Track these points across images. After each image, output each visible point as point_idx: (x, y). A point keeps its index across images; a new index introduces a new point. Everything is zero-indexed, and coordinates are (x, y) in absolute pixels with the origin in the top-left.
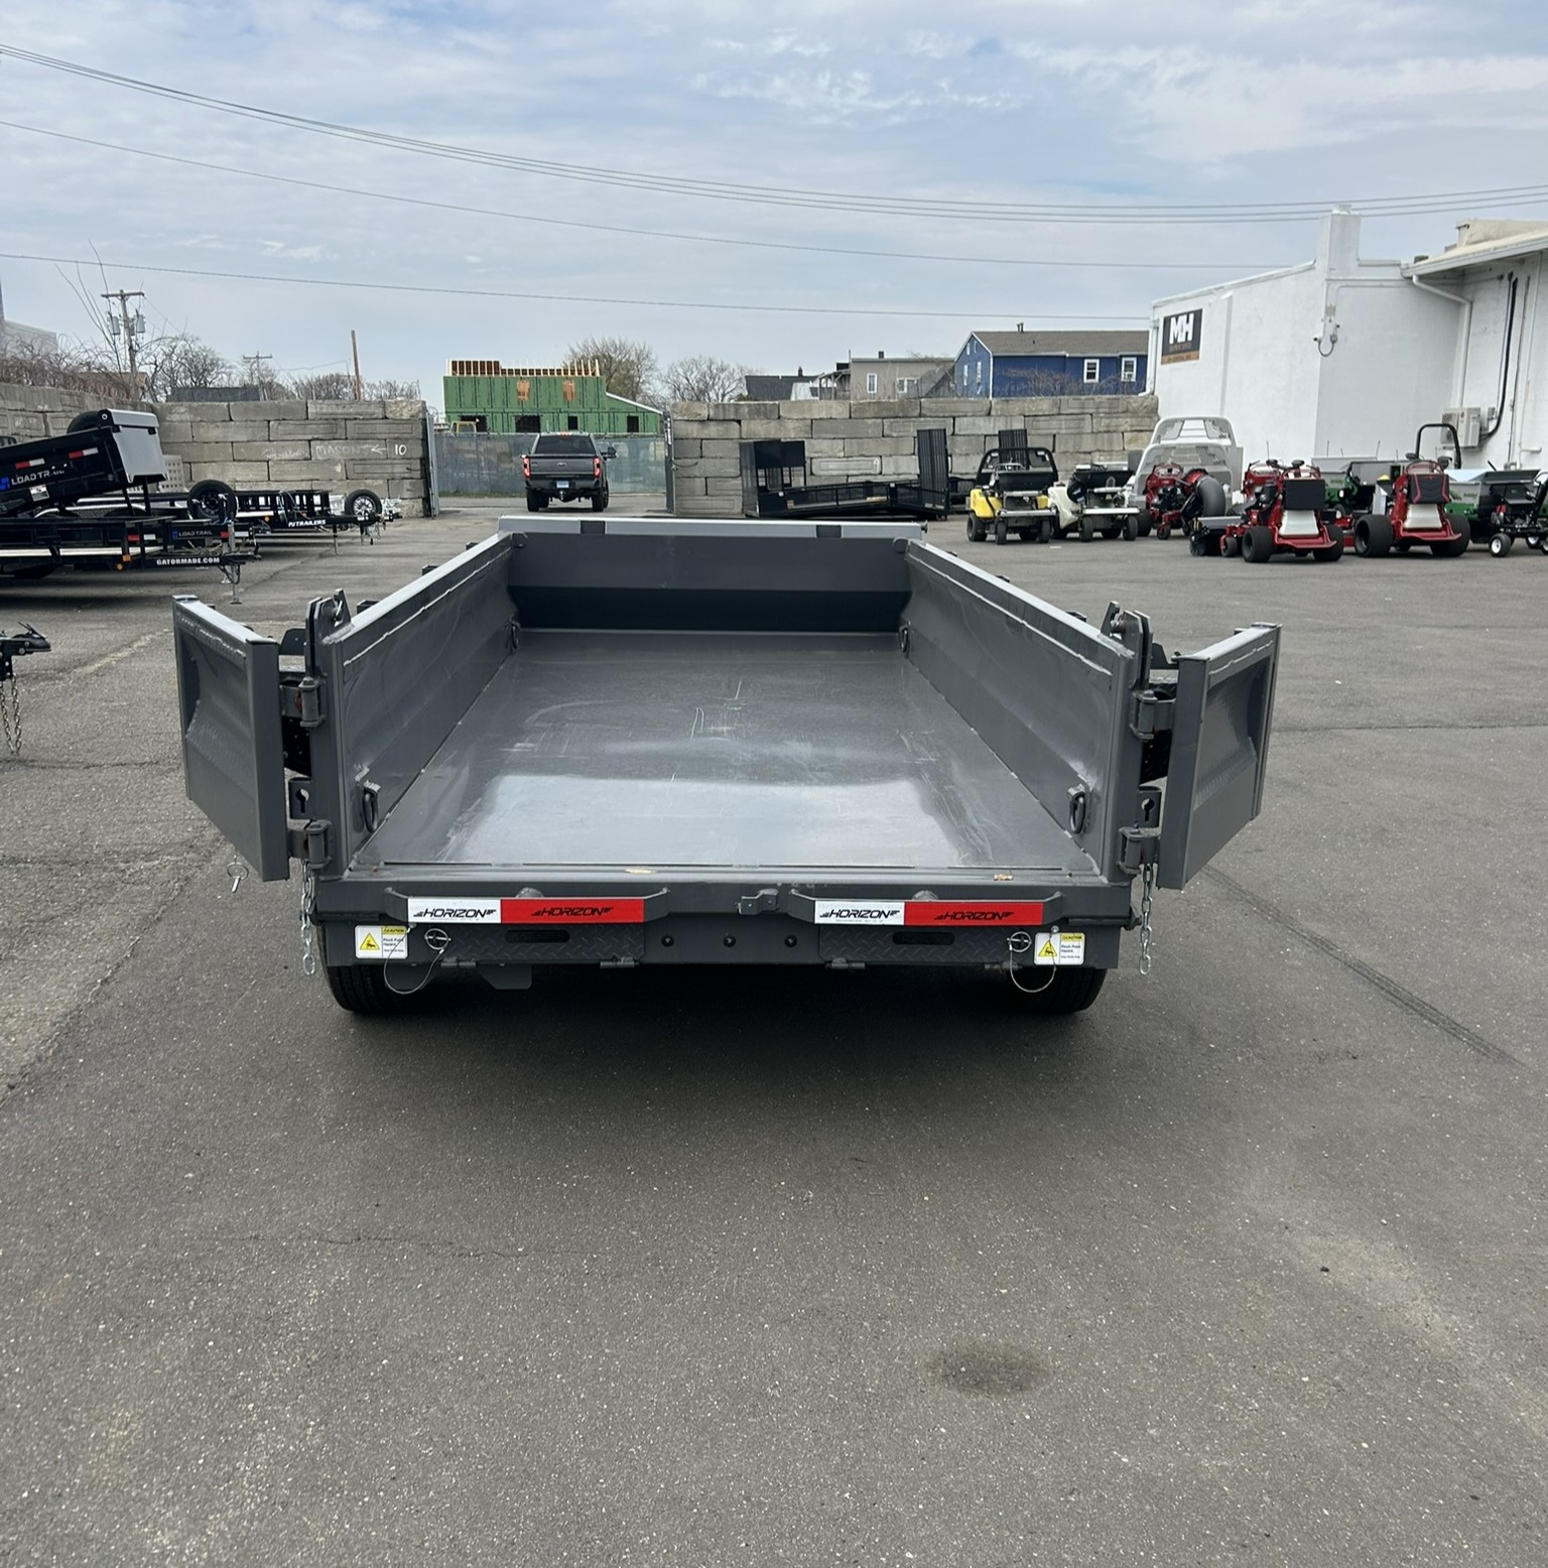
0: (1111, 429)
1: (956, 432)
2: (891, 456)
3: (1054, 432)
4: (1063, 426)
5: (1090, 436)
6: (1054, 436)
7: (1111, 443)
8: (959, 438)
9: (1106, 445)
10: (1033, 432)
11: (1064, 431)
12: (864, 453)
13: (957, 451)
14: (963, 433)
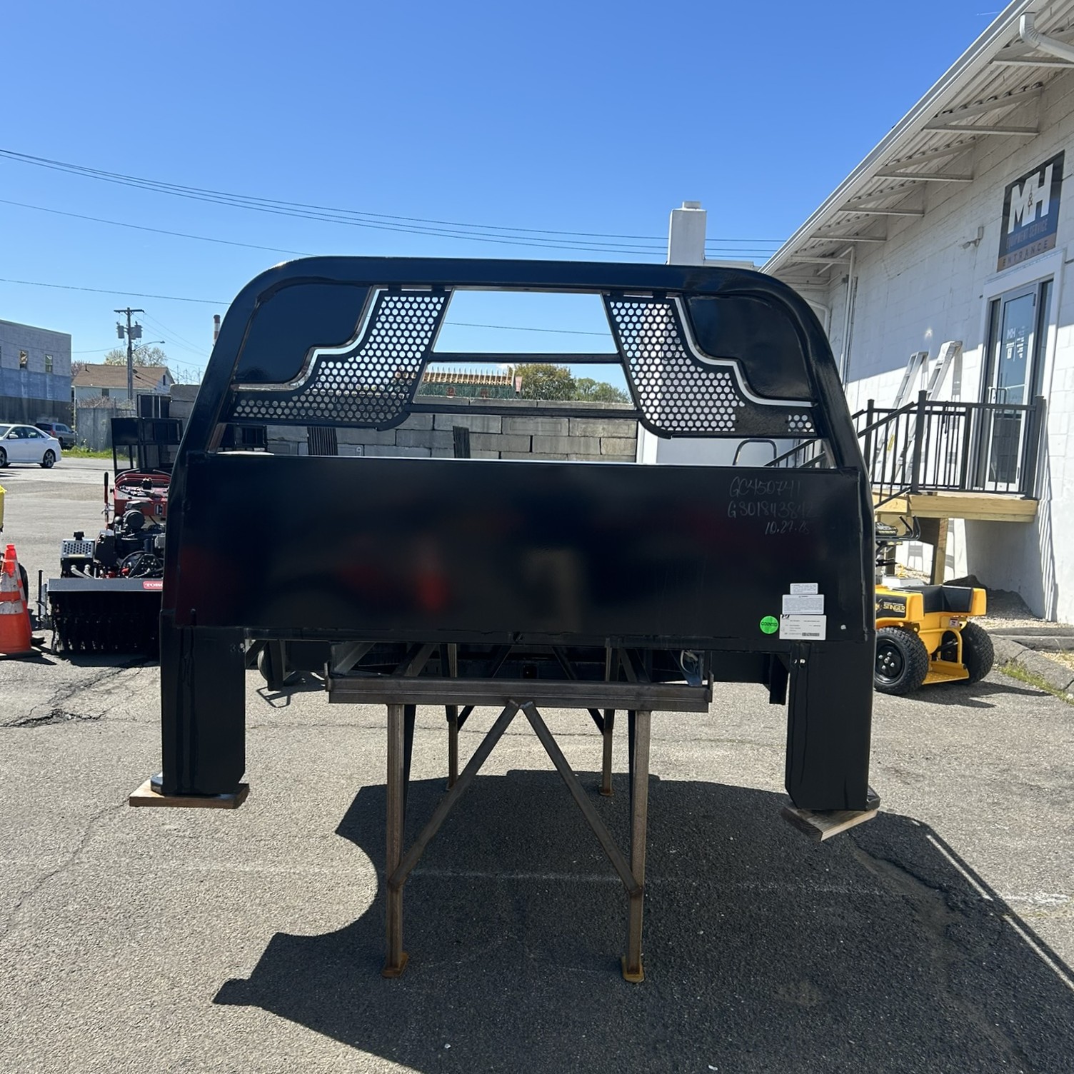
0: (587, 434)
1: (436, 428)
2: (373, 445)
3: (531, 433)
4: (540, 429)
5: (566, 438)
6: (532, 437)
7: (587, 446)
8: (437, 432)
9: (582, 448)
10: (510, 433)
11: (540, 433)
12: (348, 441)
13: (436, 445)
14: (441, 428)
